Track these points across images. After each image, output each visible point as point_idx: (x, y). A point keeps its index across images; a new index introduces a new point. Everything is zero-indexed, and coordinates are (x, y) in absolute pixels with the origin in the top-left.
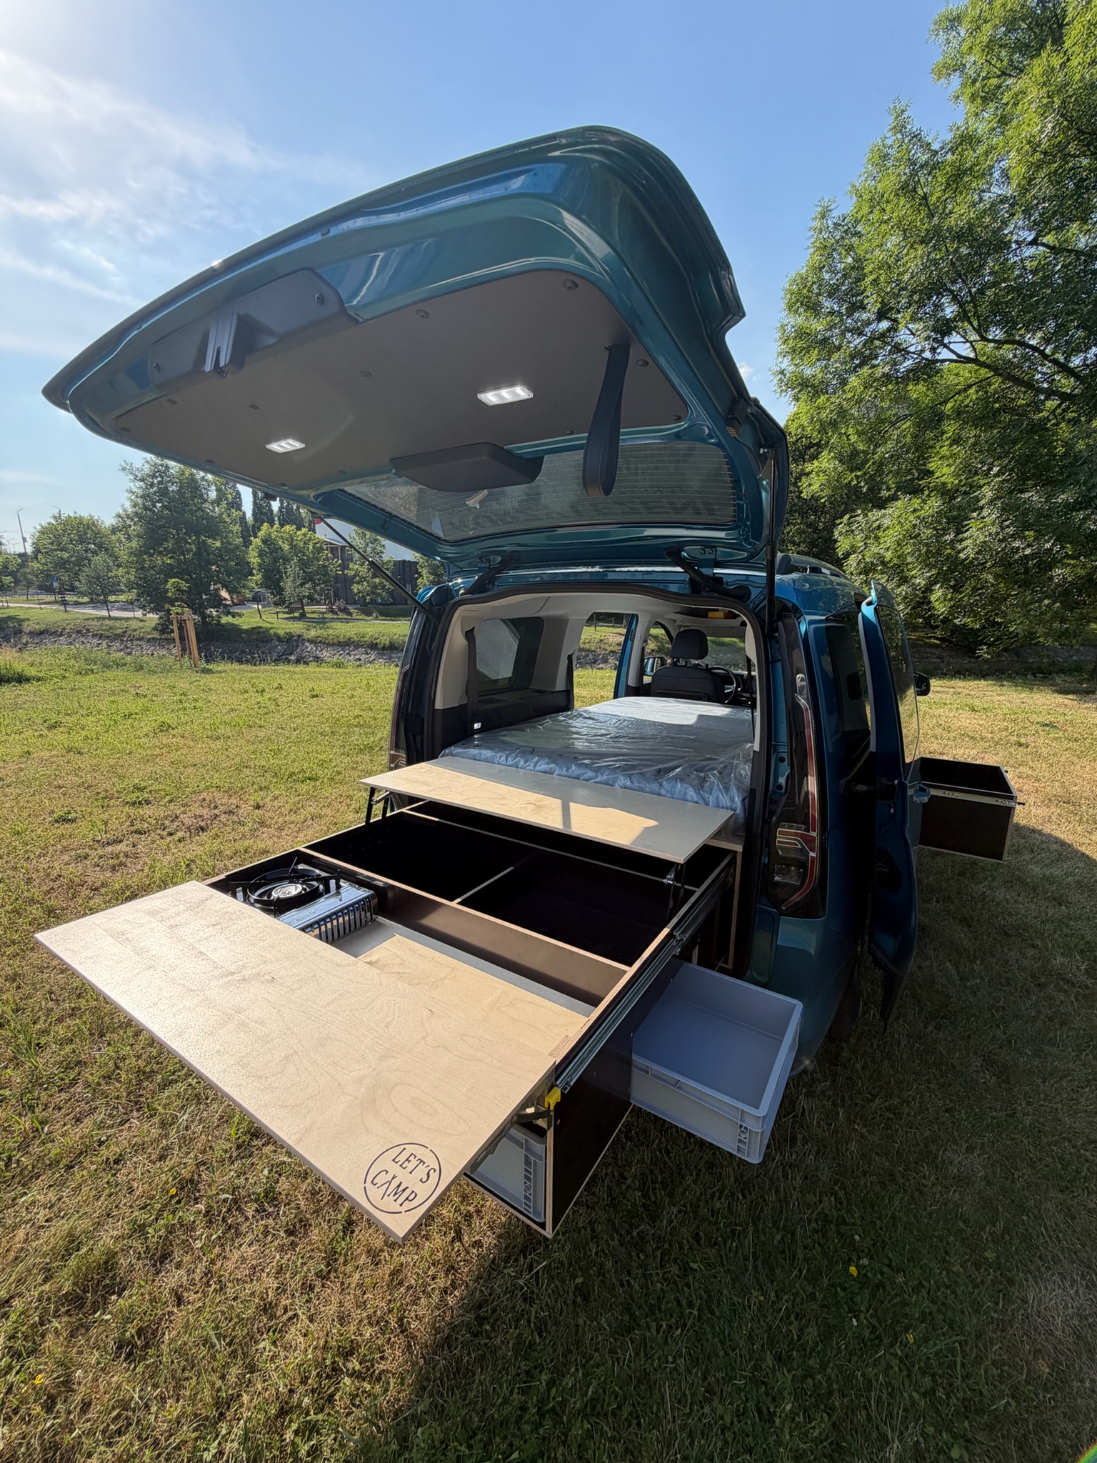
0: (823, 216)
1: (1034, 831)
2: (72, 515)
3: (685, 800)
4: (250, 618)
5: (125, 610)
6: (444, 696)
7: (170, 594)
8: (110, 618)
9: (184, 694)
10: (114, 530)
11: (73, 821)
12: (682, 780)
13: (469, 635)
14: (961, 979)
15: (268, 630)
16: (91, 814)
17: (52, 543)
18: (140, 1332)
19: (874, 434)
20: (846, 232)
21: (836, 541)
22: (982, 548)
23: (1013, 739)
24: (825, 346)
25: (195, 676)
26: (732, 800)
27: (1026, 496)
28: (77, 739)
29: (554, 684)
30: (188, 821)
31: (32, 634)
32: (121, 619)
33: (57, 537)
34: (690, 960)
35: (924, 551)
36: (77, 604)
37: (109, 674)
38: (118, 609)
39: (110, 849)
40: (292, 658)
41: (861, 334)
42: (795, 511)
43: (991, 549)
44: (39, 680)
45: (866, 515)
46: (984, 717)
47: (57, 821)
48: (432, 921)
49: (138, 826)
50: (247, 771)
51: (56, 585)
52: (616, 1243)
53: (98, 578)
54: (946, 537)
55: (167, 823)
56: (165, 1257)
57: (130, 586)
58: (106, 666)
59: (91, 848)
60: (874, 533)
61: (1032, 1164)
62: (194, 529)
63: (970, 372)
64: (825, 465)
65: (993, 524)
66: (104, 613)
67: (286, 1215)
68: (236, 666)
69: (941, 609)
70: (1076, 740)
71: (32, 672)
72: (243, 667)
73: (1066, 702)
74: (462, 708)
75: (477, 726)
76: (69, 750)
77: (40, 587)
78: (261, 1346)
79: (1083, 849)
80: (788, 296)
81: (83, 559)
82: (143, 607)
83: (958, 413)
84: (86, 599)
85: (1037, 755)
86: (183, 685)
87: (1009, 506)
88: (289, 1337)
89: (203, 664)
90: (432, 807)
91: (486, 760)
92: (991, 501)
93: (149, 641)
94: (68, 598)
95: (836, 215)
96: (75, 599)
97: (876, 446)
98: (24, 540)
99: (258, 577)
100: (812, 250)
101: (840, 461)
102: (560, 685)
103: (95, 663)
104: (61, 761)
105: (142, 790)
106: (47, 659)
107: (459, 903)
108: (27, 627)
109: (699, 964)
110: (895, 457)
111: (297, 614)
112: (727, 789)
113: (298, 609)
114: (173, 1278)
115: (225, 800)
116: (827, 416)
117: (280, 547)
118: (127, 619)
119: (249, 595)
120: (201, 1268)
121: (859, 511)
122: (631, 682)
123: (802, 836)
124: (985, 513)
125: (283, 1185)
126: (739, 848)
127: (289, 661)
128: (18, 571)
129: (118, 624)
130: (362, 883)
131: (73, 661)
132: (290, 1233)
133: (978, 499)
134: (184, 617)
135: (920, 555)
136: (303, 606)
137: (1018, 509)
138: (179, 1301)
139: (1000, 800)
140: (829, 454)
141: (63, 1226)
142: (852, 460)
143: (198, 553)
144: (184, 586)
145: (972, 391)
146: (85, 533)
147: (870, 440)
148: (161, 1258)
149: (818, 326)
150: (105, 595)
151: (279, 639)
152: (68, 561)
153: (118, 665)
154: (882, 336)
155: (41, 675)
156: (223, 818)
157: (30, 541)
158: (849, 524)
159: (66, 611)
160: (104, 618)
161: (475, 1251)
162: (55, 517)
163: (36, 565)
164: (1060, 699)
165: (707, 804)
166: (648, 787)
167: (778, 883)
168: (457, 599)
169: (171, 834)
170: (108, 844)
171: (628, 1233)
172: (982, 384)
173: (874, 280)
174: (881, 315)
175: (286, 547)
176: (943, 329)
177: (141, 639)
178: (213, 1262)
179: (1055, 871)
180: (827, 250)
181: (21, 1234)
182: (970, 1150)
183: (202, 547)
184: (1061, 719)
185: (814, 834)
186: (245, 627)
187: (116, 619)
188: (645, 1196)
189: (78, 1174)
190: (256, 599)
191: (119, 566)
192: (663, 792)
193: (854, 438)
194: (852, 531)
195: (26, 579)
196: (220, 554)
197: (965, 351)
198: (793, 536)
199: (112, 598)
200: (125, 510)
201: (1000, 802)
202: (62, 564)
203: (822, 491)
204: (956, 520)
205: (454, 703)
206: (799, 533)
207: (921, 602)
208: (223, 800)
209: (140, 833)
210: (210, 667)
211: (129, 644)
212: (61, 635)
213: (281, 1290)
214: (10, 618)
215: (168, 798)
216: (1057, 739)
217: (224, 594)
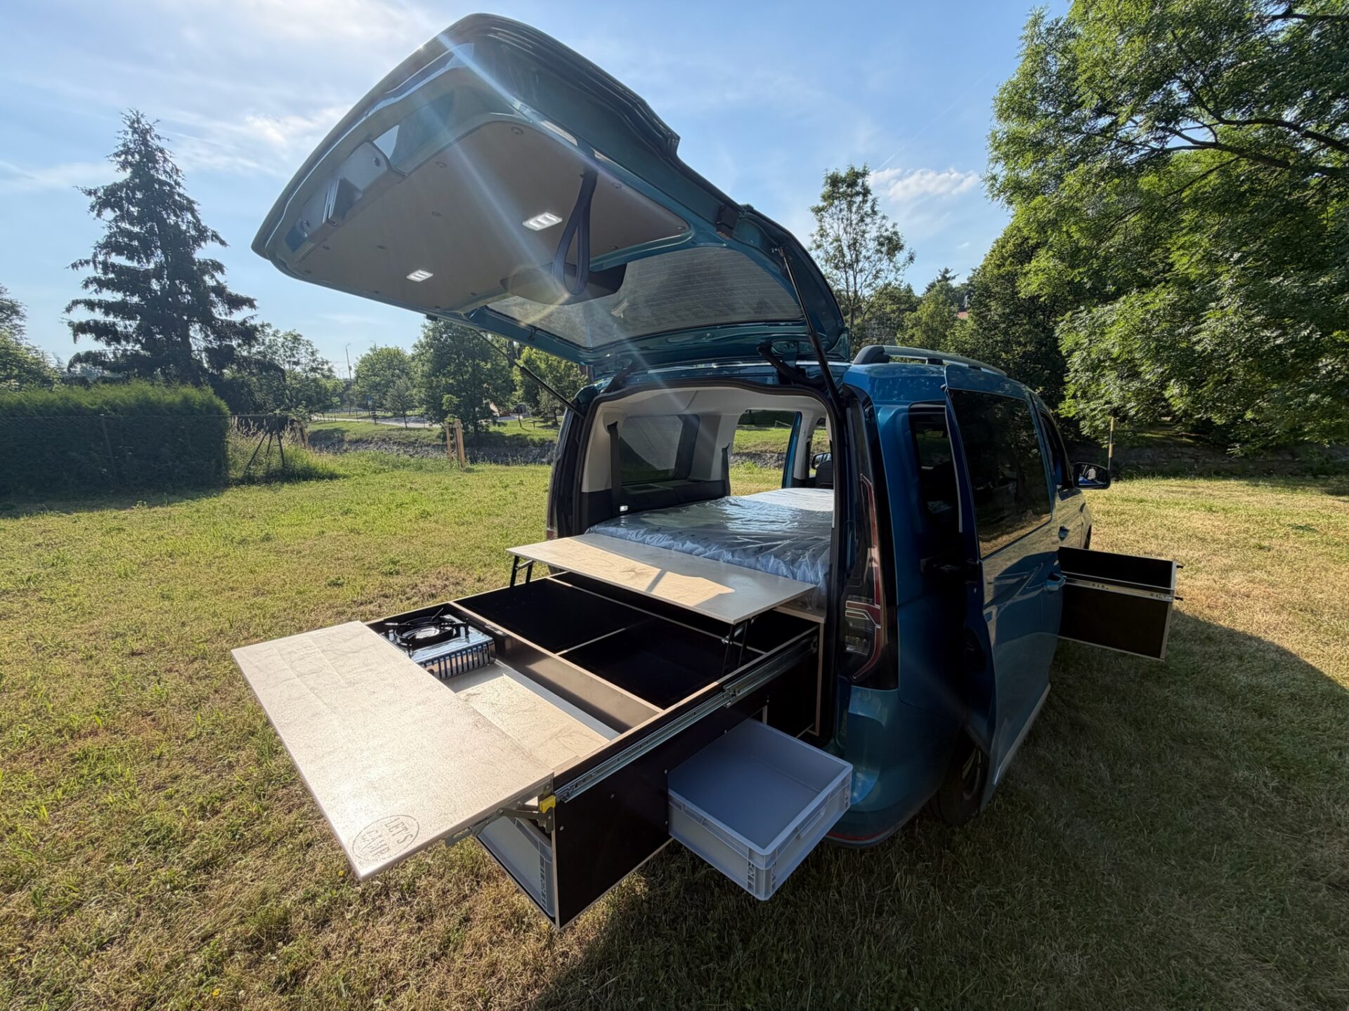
0: (1035, 23)
1: (1251, 638)
2: (384, 347)
3: (777, 574)
4: (513, 427)
5: (418, 422)
6: (591, 480)
7: (444, 408)
8: (407, 429)
9: (446, 489)
10: (413, 359)
11: (341, 585)
12: (776, 557)
13: (612, 428)
14: (1114, 781)
15: (525, 437)
16: (355, 580)
17: (368, 371)
18: (294, 973)
19: (1100, 231)
20: (1060, 36)
21: (1057, 339)
22: (1224, 339)
23: (1253, 541)
24: (1038, 147)
25: (459, 474)
26: (817, 576)
27: (1273, 281)
28: (359, 523)
29: (709, 473)
30: (423, 589)
31: (351, 442)
32: (414, 429)
33: (373, 365)
34: (760, 719)
35: (1153, 346)
36: (385, 418)
37: (397, 473)
38: (414, 421)
39: (362, 608)
40: (544, 460)
41: (1079, 132)
42: (1021, 312)
43: (1233, 340)
44: (345, 477)
45: (1090, 312)
46: (1222, 518)
47: (329, 585)
48: (537, 667)
49: (387, 591)
50: (478, 551)
51: (370, 403)
52: (684, 974)
53: (399, 397)
54: (1180, 331)
55: (408, 590)
56: (326, 921)
57: (421, 402)
58: (396, 467)
59: (349, 606)
60: (1098, 330)
61: (1140, 975)
62: (471, 355)
63: (1213, 157)
64: (1043, 264)
65: (1235, 313)
66: (403, 425)
67: (419, 904)
68: (493, 466)
69: (1179, 405)
70: (1337, 544)
71: (341, 471)
72: (499, 467)
73: (1337, 503)
74: (606, 493)
75: (623, 508)
76: (352, 531)
77: (359, 406)
78: (376, 1002)
79: (1309, 661)
80: (999, 104)
81: (389, 382)
82: (430, 419)
83: (1195, 201)
84: (390, 414)
85: (1280, 559)
86: (447, 481)
87: (1254, 291)
88: (399, 1000)
89: (469, 466)
90: (571, 577)
91: (621, 537)
92: (1233, 290)
93: (434, 446)
94: (378, 413)
95: (1049, 20)
96: (383, 414)
97: (1101, 241)
98: (350, 368)
99: (520, 392)
100: (1022, 58)
101: (1060, 258)
102: (716, 475)
103: (387, 463)
104: (344, 539)
105: (395, 563)
106: (353, 461)
107: (561, 656)
108: (348, 437)
109: (769, 723)
110: (1122, 250)
111: (550, 423)
112: (814, 564)
113: (551, 418)
114: (328, 938)
115: (456, 574)
116: (1045, 216)
117: (538, 367)
118: (419, 429)
119: (512, 408)
120: (347, 934)
121: (1082, 308)
122: (797, 475)
123: (867, 608)
124: (1224, 302)
125: (422, 883)
126: (821, 620)
127: (542, 463)
128: (343, 392)
129: (412, 433)
130: (487, 632)
131: (371, 463)
132: (420, 920)
133: (1215, 289)
134: (455, 426)
135: (1149, 351)
136: (555, 415)
137: (1265, 297)
138: (327, 955)
139: (1155, 594)
140: (1047, 253)
141: (262, 885)
142: (1073, 257)
143: (473, 374)
144: (456, 400)
145: (1212, 177)
146: (392, 361)
147: (1094, 236)
148: (322, 923)
149: (1032, 129)
150: (404, 410)
151: (534, 444)
152: (379, 384)
153: (404, 466)
154: (1104, 131)
155: (347, 473)
156: (451, 588)
157: (353, 368)
158: (1072, 321)
159: (376, 424)
160: (402, 429)
161: (561, 960)
162: (371, 349)
163: (356, 388)
164: (1330, 500)
165: (795, 578)
166: (747, 561)
167: (850, 654)
168: (600, 396)
169: (408, 599)
170: (362, 604)
171: (698, 967)
172: (1223, 169)
173: (1089, 78)
174: (1100, 112)
175: (543, 366)
176: (1169, 117)
177: (428, 445)
178: (357, 931)
179: (1265, 681)
180: (1038, 57)
181: (232, 888)
182: (1071, 948)
183: (476, 368)
184: (1323, 521)
185: (878, 607)
186: (508, 434)
187: (411, 429)
188: (721, 938)
189: (281, 850)
190: (519, 411)
191: (415, 387)
192: (759, 566)
193: (1076, 236)
194: (1075, 328)
195: (349, 399)
196: (490, 375)
197: (1206, 136)
198: (1019, 337)
199: (408, 413)
200: (420, 341)
201: (1155, 596)
202: (375, 387)
203: (1041, 289)
204: (1191, 311)
205: (600, 488)
206: (1024, 334)
207: (1154, 399)
208: (455, 574)
209: (387, 597)
210: (475, 467)
211: (419, 449)
212: (371, 443)
213: (402, 962)
214: (336, 430)
215: (413, 570)
216: (1311, 542)
217: (493, 407)
